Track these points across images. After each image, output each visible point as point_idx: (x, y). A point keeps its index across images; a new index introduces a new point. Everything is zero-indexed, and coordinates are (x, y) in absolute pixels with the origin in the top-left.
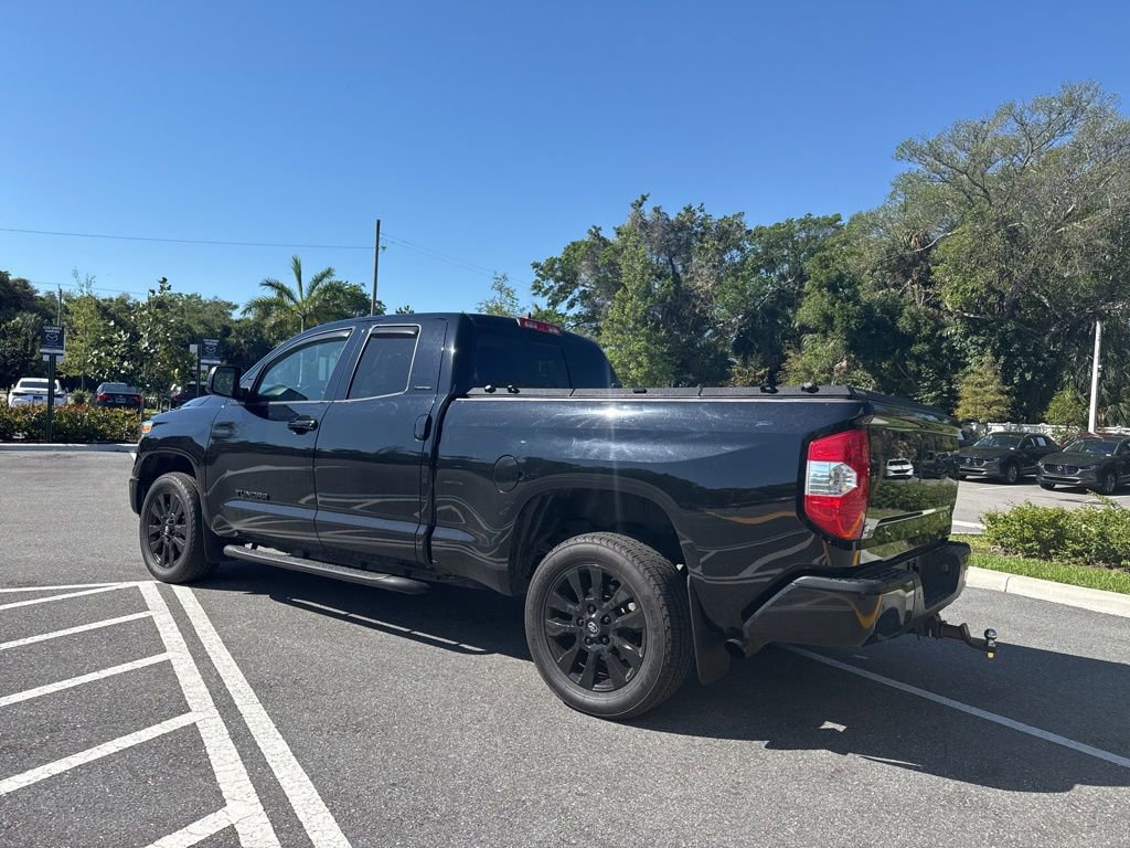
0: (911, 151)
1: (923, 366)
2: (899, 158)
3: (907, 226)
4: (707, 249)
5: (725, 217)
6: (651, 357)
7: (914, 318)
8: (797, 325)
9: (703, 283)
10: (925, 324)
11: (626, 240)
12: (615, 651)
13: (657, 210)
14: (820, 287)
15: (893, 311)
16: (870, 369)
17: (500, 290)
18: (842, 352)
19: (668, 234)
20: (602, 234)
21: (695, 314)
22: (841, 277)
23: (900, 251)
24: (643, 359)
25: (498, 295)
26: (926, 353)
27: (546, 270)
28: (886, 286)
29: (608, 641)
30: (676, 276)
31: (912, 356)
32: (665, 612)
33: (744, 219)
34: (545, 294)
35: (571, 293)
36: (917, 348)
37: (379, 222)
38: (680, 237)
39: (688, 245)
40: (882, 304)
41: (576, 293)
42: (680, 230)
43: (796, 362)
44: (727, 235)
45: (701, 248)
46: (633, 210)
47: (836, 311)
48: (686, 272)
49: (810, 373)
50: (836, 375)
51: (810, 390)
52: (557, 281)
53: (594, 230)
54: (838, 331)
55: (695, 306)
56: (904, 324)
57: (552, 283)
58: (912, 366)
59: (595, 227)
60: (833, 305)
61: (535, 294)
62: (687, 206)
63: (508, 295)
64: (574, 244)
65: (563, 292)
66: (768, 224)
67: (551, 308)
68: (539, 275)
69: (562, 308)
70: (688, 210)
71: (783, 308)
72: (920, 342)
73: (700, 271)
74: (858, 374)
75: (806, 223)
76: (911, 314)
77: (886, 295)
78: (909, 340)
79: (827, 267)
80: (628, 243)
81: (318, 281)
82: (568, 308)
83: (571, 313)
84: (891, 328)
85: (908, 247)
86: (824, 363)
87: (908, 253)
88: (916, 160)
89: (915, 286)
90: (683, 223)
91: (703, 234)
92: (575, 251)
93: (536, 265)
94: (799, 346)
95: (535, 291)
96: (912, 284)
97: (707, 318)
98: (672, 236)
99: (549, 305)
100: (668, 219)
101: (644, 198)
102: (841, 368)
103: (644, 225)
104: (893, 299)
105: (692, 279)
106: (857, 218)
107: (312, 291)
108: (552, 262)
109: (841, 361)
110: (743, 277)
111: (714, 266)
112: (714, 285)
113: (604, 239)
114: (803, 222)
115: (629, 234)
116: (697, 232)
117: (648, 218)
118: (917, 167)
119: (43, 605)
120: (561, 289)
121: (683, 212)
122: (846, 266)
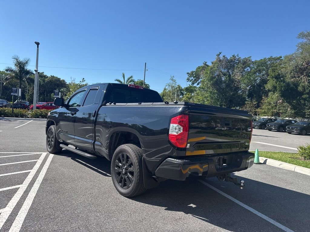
0: (302, 35)
1: (306, 102)
2: (299, 38)
3: (302, 58)
4: (239, 67)
5: (245, 58)
6: (212, 98)
7: (304, 87)
8: (267, 89)
9: (237, 76)
10: (307, 89)
11: (214, 65)
12: (128, 177)
13: (224, 56)
14: (272, 78)
15: (296, 85)
16: (289, 103)
17: (172, 80)
18: (280, 97)
19: (227, 63)
20: (207, 64)
21: (235, 86)
22: (279, 75)
23: (300, 66)
24: (209, 99)
25: (171, 81)
26: (307, 98)
27: (191, 74)
28: (295, 77)
29: (127, 175)
30: (230, 76)
31: (303, 99)
32: (138, 167)
33: (251, 58)
34: (190, 81)
35: (198, 81)
36: (304, 96)
37: (146, 63)
38: (231, 64)
39: (234, 66)
40: (293, 83)
41: (199, 81)
42: (231, 62)
43: (266, 100)
44: (246, 63)
45: (237, 67)
46: (217, 57)
47: (277, 85)
48: (233, 74)
49: (270, 104)
50: (278, 104)
51: (175, 103)
52: (194, 78)
53: (205, 63)
54: (278, 91)
55: (235, 84)
56: (300, 89)
57: (192, 78)
58: (302, 102)
59: (205, 62)
60: (276, 83)
61: (187, 81)
62: (233, 55)
63: (174, 81)
64: (199, 67)
65: (196, 81)
66: (258, 59)
67: (192, 85)
68: (189, 76)
69: (195, 85)
70: (233, 56)
71: (263, 84)
72: (305, 94)
73: (237, 74)
74: (285, 104)
75: (270, 59)
76: (302, 86)
77: (295, 80)
78: (302, 94)
79: (275, 72)
80: (215, 66)
81: (129, 79)
82: (197, 85)
83: (198, 86)
84: (296, 90)
85: (302, 65)
86: (275, 100)
87: (302, 67)
88: (305, 38)
89: (305, 77)
90: (232, 60)
91: (238, 63)
92: (199, 69)
93: (188, 73)
94: (267, 96)
95: (188, 81)
96: (304, 76)
97: (239, 87)
98: (229, 63)
99: (191, 84)
100: (227, 59)
101: (220, 53)
102: (280, 102)
103: (220, 61)
104: (297, 81)
105: (234, 76)
106: (286, 57)
107: (127, 82)
108: (193, 72)
109: (280, 100)
110: (250, 75)
111: (241, 72)
112: (241, 77)
113: (208, 65)
114: (269, 59)
115: (215, 64)
116: (236, 62)
117: (221, 59)
118: (305, 40)
119: (15, 157)
120: (195, 80)
121: (232, 57)
122: (281, 71)
